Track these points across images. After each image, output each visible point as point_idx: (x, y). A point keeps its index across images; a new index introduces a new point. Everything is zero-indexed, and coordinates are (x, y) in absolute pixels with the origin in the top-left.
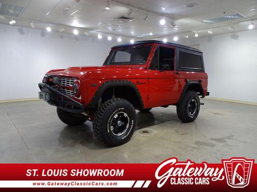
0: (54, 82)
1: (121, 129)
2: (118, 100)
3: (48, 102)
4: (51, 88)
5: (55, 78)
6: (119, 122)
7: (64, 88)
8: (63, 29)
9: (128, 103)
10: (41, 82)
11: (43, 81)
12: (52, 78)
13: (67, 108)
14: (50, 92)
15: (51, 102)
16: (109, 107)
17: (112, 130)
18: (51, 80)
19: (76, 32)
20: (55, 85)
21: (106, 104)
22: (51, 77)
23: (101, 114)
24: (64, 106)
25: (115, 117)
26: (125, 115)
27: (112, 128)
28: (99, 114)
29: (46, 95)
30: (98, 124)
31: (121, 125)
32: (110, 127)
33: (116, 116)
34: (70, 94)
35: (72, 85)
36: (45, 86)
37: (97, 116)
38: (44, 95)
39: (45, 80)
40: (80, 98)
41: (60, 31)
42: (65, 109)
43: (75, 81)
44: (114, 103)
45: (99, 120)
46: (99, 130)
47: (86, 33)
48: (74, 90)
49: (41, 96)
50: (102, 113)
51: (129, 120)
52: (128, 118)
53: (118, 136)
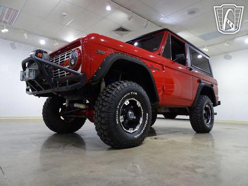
1: (133, 124)
5: (45, 55)
6: (130, 113)
17: (121, 121)
18: (39, 55)
26: (139, 104)
27: (122, 118)
29: (30, 71)
30: (103, 109)
31: (132, 117)
32: (119, 117)
33: (127, 103)
35: (68, 58)
37: (102, 99)
40: (79, 70)
43: (74, 49)
51: (142, 113)
52: (142, 110)
53: (129, 133)
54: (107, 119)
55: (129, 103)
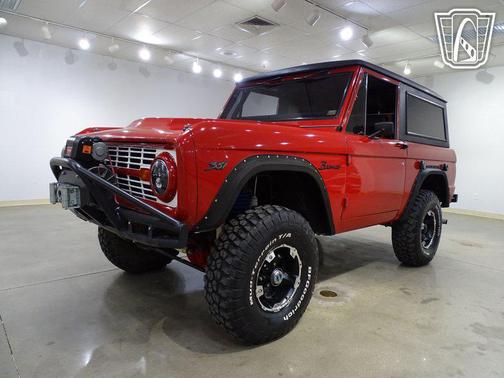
0: (94, 156)
1: (276, 293)
2: (276, 210)
3: (77, 211)
4: (88, 172)
5: (99, 147)
6: (277, 273)
7: (122, 173)
8: (117, 47)
9: (300, 219)
10: (57, 154)
11: (65, 151)
12: (90, 144)
13: (130, 232)
14: (83, 185)
15: (85, 212)
16: (253, 231)
17: (258, 296)
18: (86, 149)
19: (145, 55)
20: (97, 163)
21: (243, 223)
22: (89, 142)
23: (234, 251)
24: (123, 225)
25: (269, 261)
26: (294, 252)
27: (260, 291)
28: (227, 251)
29: (70, 191)
30: (224, 281)
31: (280, 281)
32: (254, 288)
33: (271, 258)
34: (140, 192)
35: (148, 166)
36: (68, 168)
37: (221, 258)
38: (64, 192)
39: (69, 151)
40: (174, 203)
41: (111, 49)
42: (126, 235)
43: (159, 152)
44: (267, 220)
45: (226, 270)
46: (225, 299)
47: (167, 58)
48: (154, 179)
49: (56, 194)
50: (236, 247)
51: (301, 267)
52: (300, 262)
53: (273, 312)
54: (230, 301)
55: (274, 256)
